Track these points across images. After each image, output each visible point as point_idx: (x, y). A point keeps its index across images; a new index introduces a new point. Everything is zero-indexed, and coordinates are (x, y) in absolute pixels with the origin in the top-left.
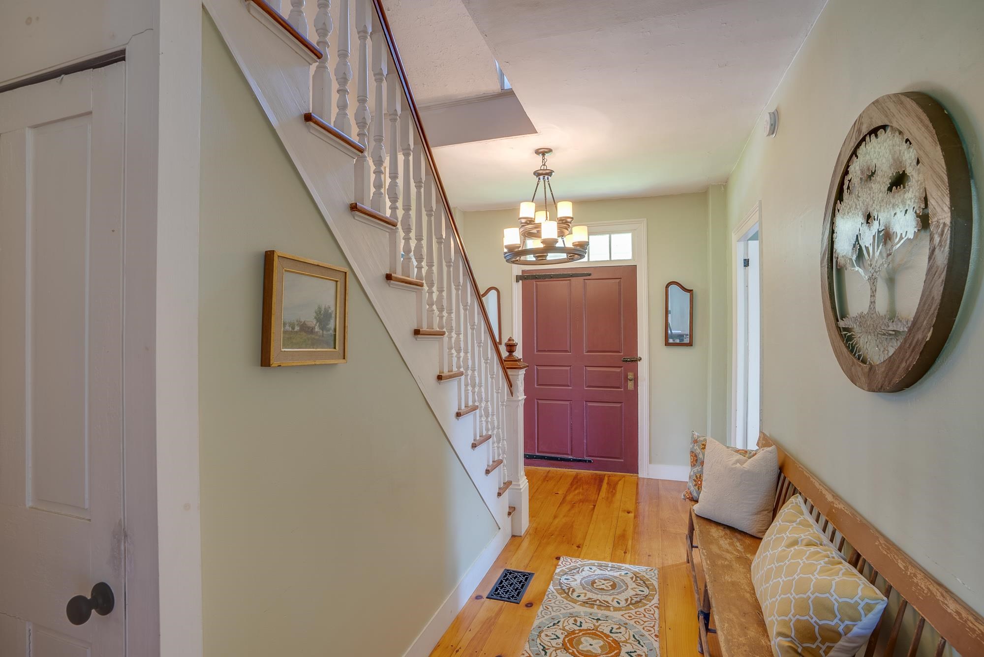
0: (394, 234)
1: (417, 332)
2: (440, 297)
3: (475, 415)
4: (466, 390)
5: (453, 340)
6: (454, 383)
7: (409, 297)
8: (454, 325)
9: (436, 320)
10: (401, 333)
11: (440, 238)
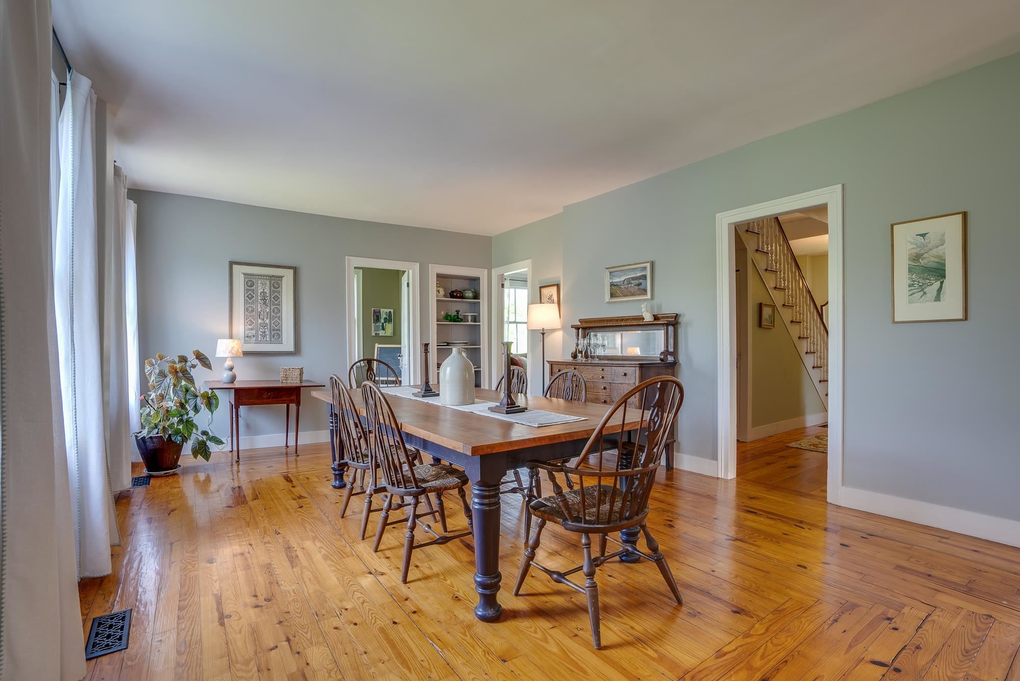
0: (785, 292)
1: (792, 322)
2: (800, 310)
3: (814, 355)
4: (810, 345)
5: (805, 325)
6: (805, 341)
7: (790, 311)
8: (805, 320)
9: (798, 318)
10: (787, 322)
11: (799, 288)
